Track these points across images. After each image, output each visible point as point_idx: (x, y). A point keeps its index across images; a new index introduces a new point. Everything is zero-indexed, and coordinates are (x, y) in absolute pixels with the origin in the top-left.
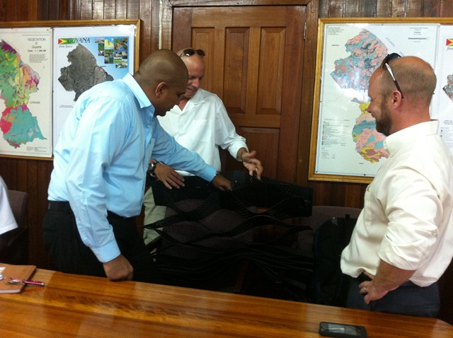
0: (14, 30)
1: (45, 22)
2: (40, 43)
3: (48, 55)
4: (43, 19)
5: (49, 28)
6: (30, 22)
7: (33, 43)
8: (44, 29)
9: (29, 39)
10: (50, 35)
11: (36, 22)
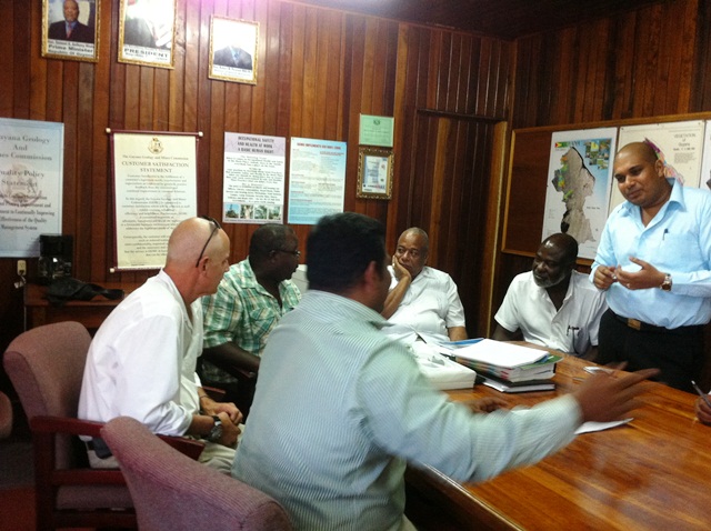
0: (660, 125)
1: (698, 114)
2: (688, 140)
3: (697, 153)
4: (695, 111)
5: (701, 122)
6: (679, 116)
7: (680, 140)
8: (695, 123)
9: (676, 136)
10: (702, 129)
11: (686, 115)
